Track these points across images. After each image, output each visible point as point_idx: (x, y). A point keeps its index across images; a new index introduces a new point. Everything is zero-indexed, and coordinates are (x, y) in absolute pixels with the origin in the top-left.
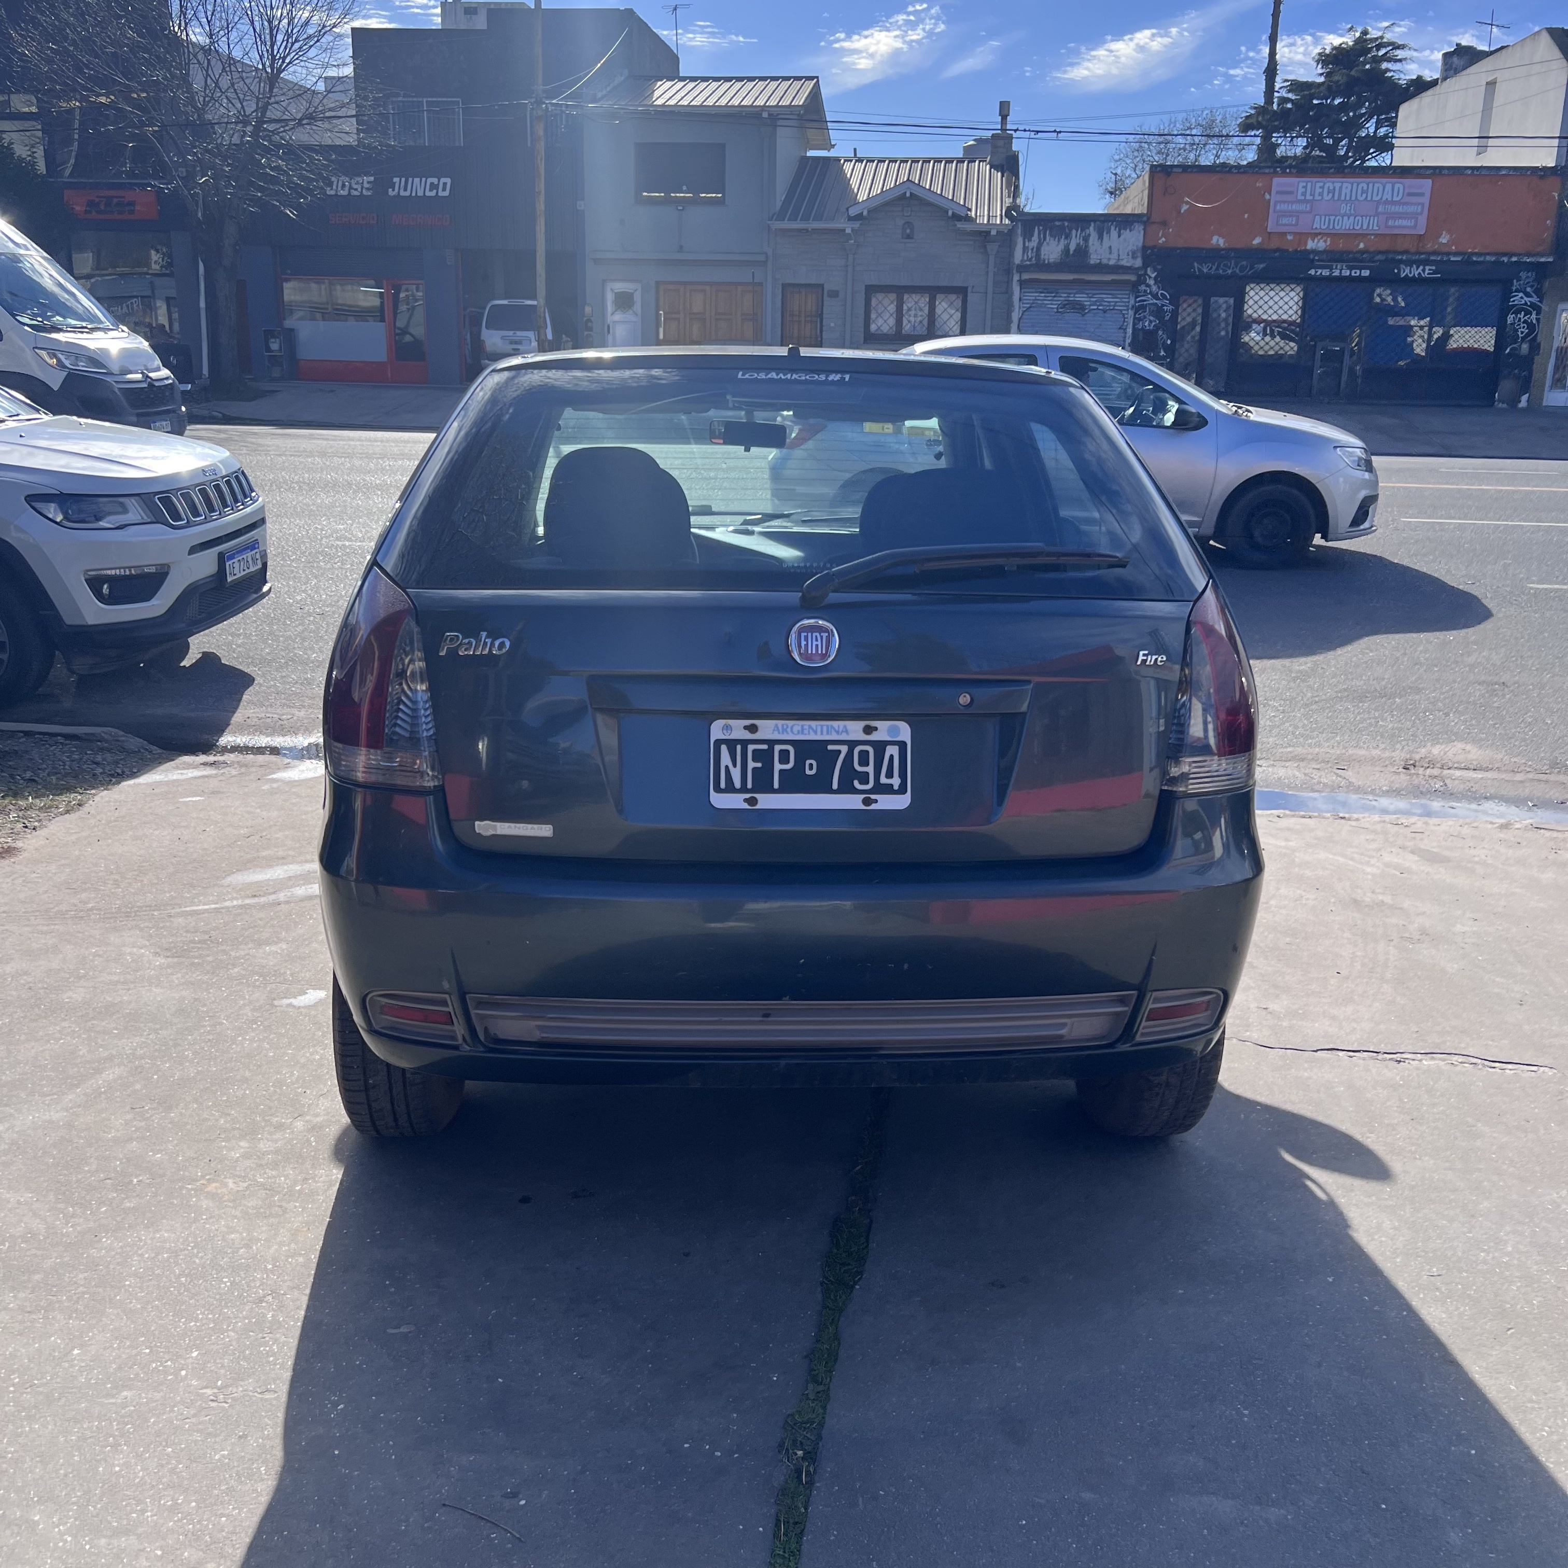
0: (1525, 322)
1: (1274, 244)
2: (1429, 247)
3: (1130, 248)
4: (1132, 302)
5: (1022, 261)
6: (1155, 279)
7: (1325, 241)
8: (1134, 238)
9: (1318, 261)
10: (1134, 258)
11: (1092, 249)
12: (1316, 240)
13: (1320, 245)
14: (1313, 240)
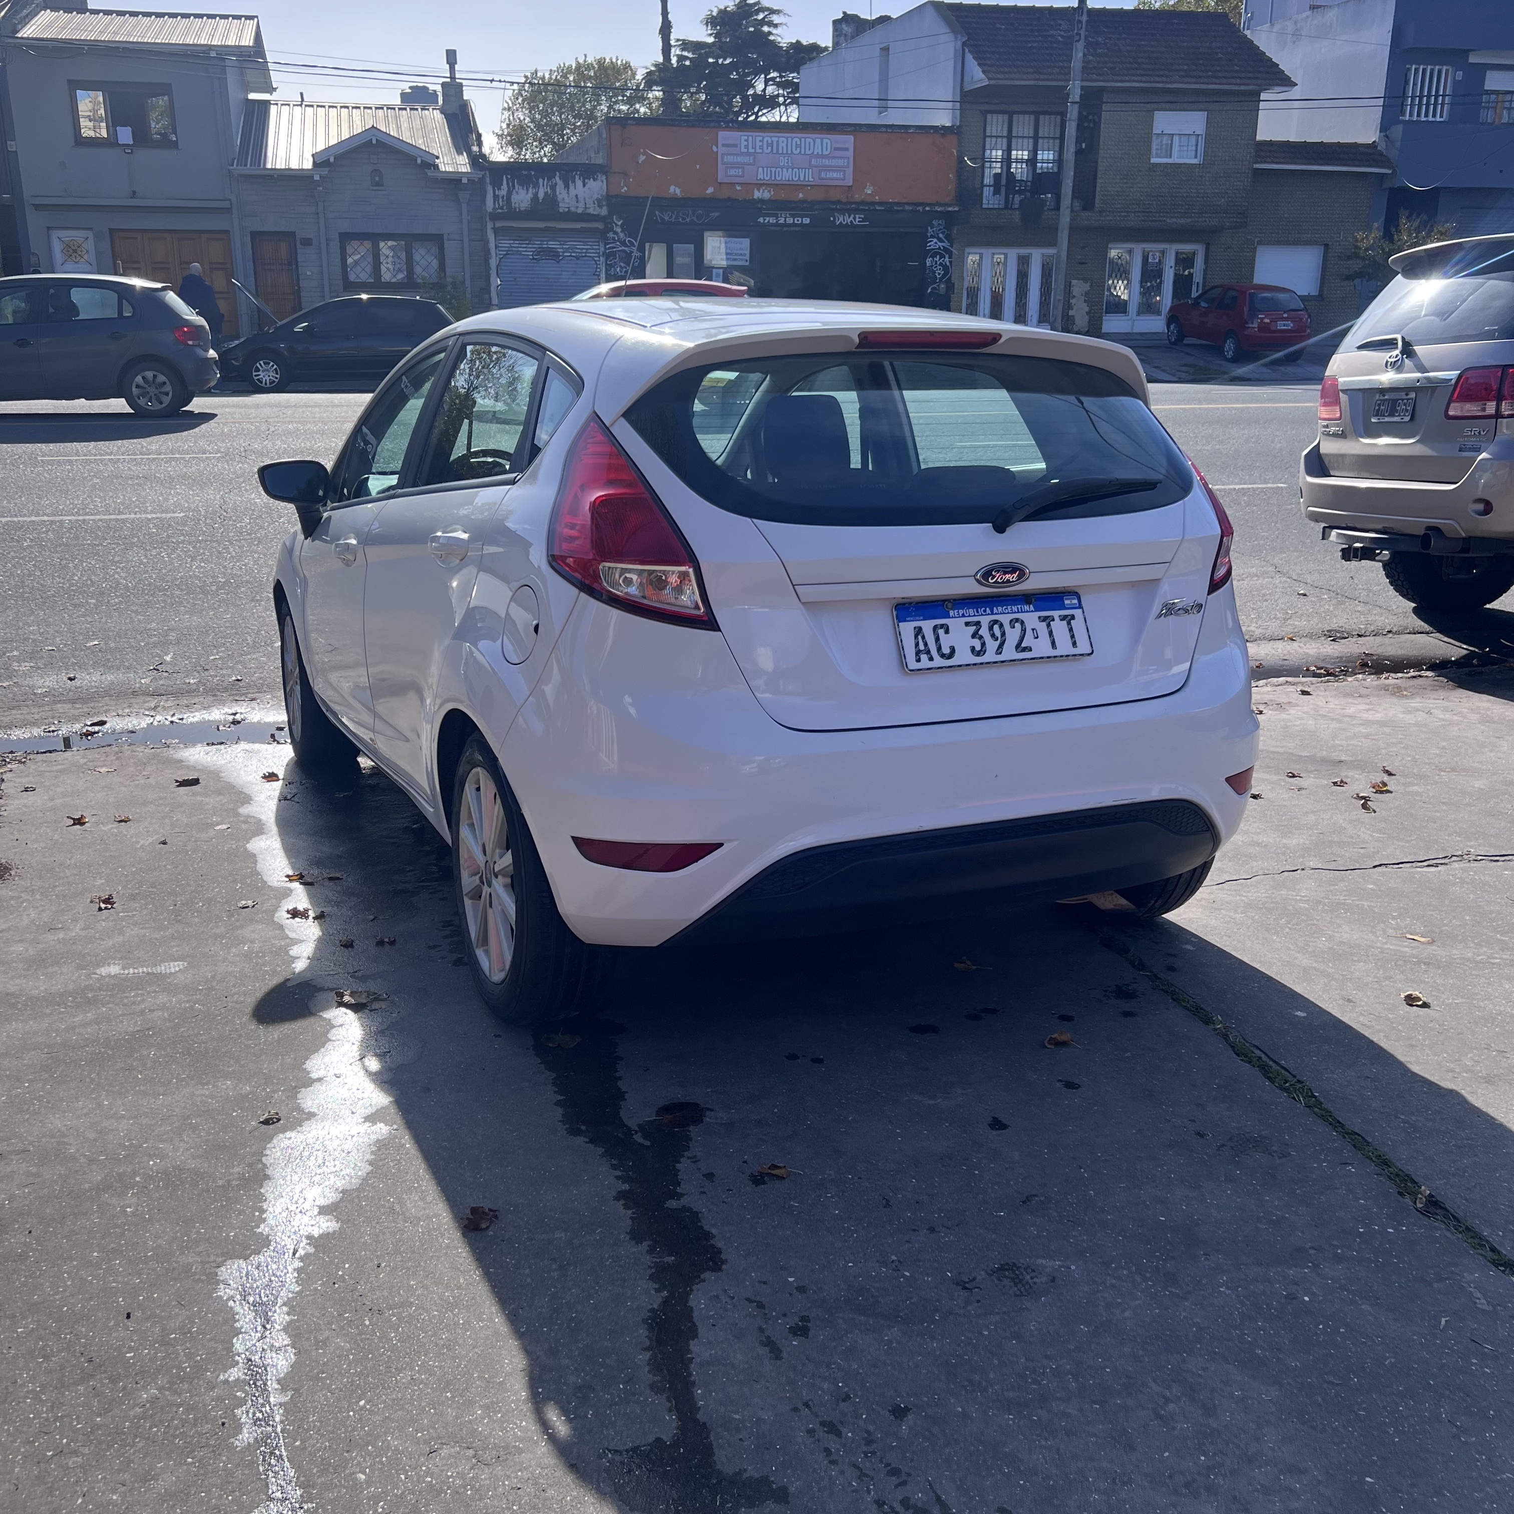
0: (941, 264)
1: (725, 194)
2: (857, 197)
3: (595, 196)
4: (602, 249)
5: (494, 209)
6: (622, 226)
7: (769, 191)
9: (765, 209)
10: (600, 206)
11: (560, 198)
12: (761, 190)
13: (766, 195)
14: (759, 190)
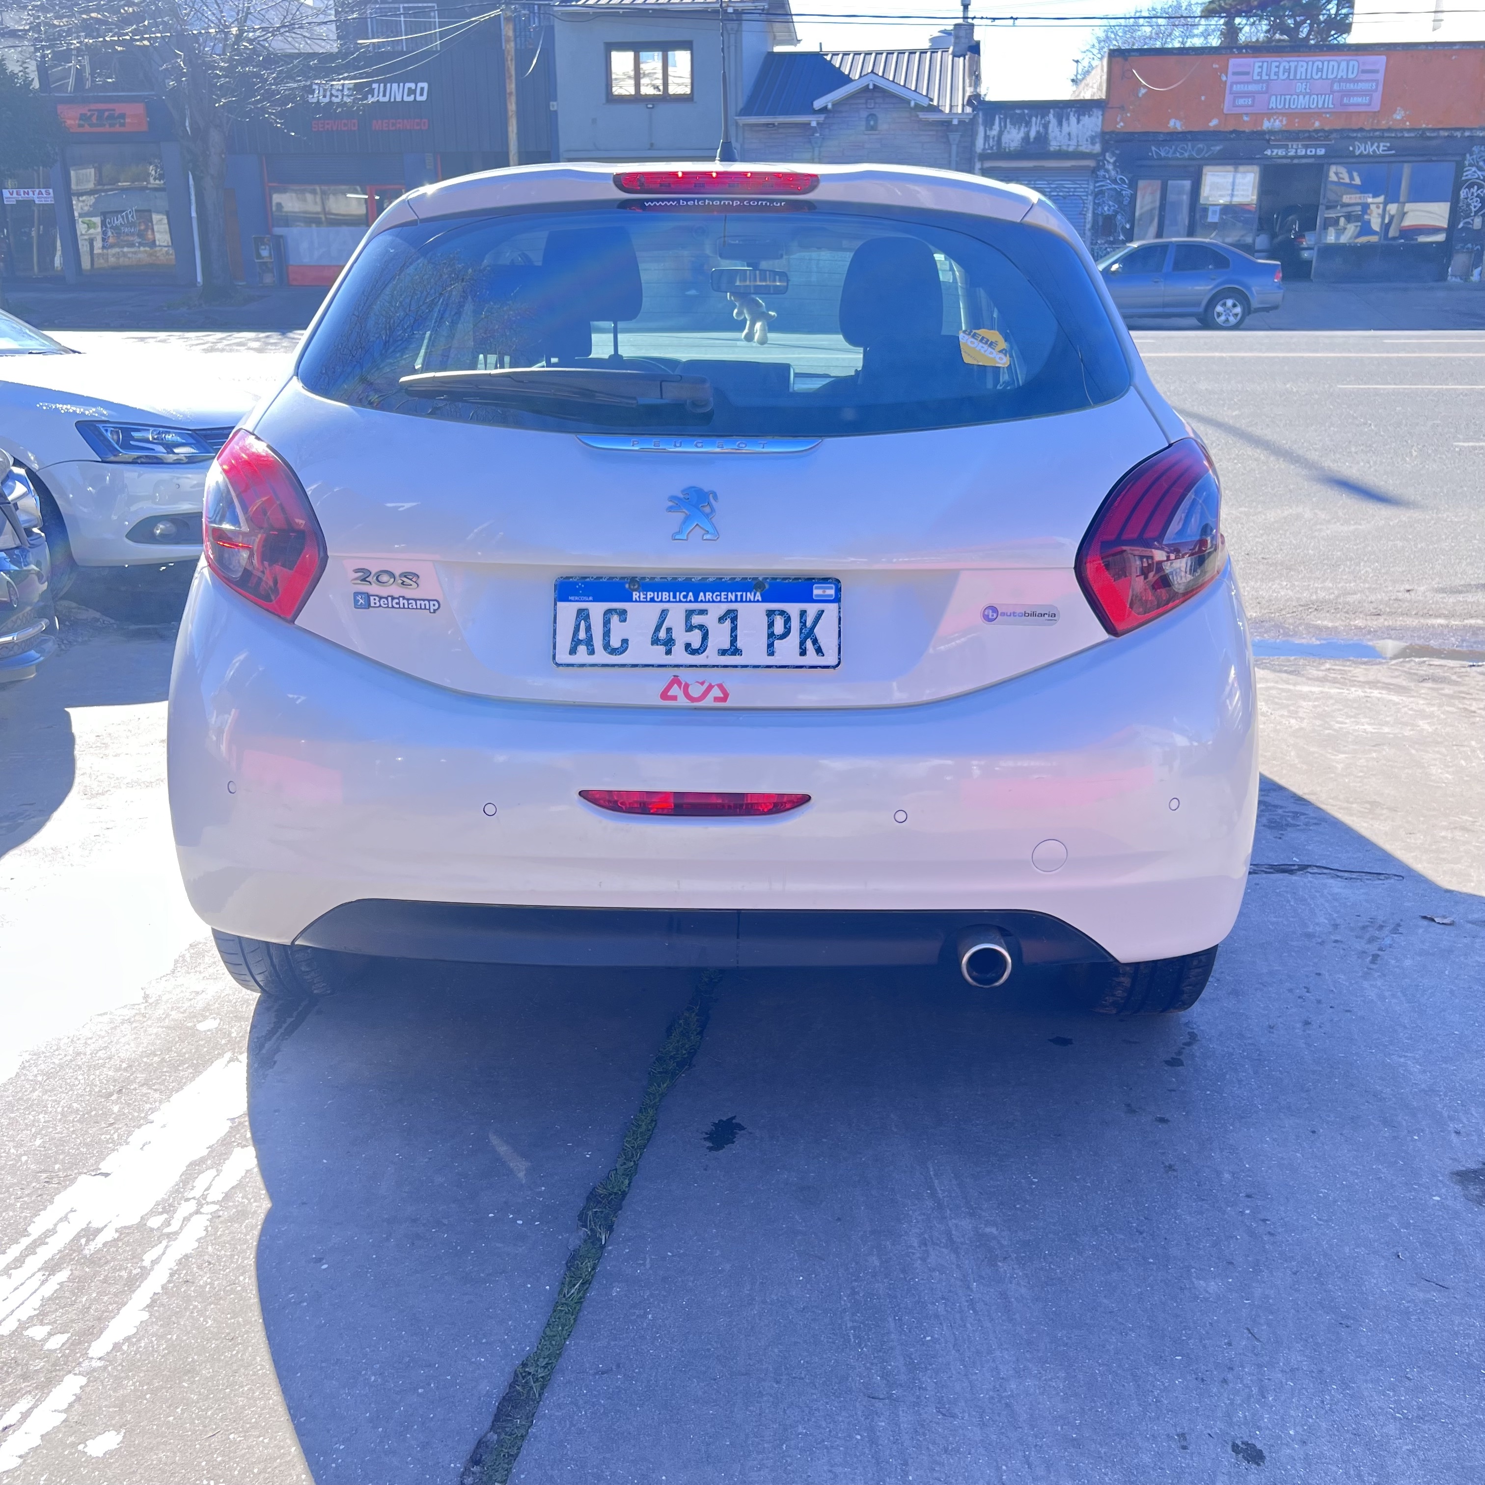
0: (1478, 195)
1: (1230, 126)
2: (1384, 124)
3: (1089, 133)
4: (1091, 187)
5: (984, 149)
6: (1114, 163)
7: (1281, 121)
8: (1093, 123)
9: (1274, 140)
10: (1093, 144)
11: (1051, 135)
12: (1272, 120)
13: (1277, 124)
14: (1269, 120)
